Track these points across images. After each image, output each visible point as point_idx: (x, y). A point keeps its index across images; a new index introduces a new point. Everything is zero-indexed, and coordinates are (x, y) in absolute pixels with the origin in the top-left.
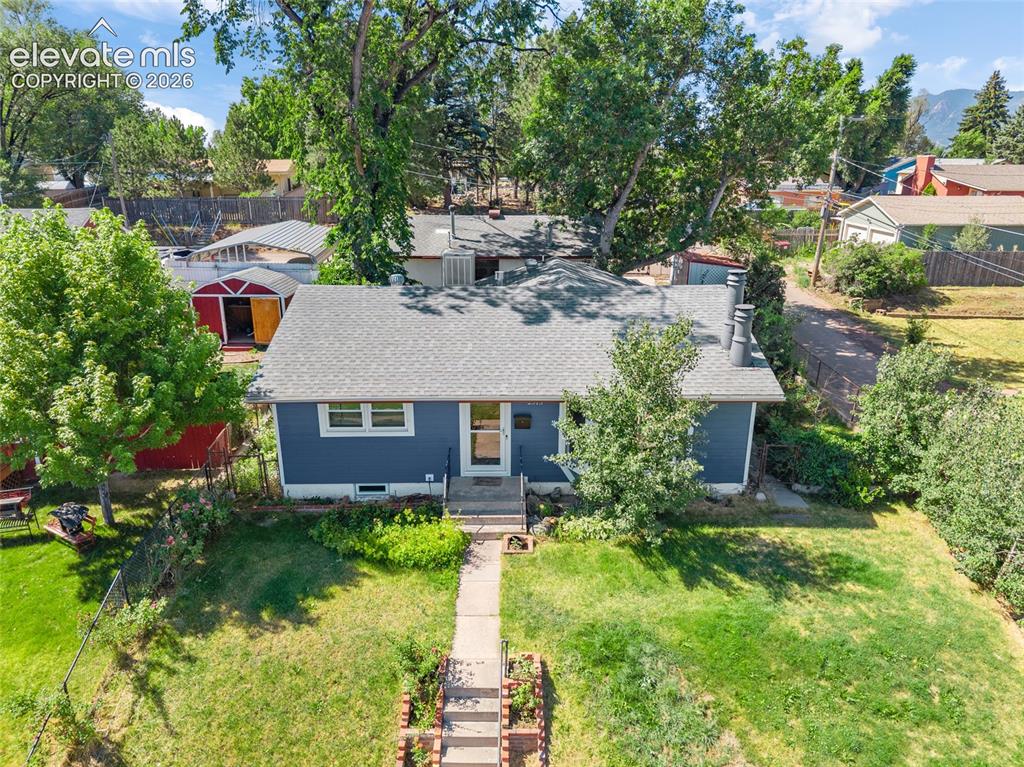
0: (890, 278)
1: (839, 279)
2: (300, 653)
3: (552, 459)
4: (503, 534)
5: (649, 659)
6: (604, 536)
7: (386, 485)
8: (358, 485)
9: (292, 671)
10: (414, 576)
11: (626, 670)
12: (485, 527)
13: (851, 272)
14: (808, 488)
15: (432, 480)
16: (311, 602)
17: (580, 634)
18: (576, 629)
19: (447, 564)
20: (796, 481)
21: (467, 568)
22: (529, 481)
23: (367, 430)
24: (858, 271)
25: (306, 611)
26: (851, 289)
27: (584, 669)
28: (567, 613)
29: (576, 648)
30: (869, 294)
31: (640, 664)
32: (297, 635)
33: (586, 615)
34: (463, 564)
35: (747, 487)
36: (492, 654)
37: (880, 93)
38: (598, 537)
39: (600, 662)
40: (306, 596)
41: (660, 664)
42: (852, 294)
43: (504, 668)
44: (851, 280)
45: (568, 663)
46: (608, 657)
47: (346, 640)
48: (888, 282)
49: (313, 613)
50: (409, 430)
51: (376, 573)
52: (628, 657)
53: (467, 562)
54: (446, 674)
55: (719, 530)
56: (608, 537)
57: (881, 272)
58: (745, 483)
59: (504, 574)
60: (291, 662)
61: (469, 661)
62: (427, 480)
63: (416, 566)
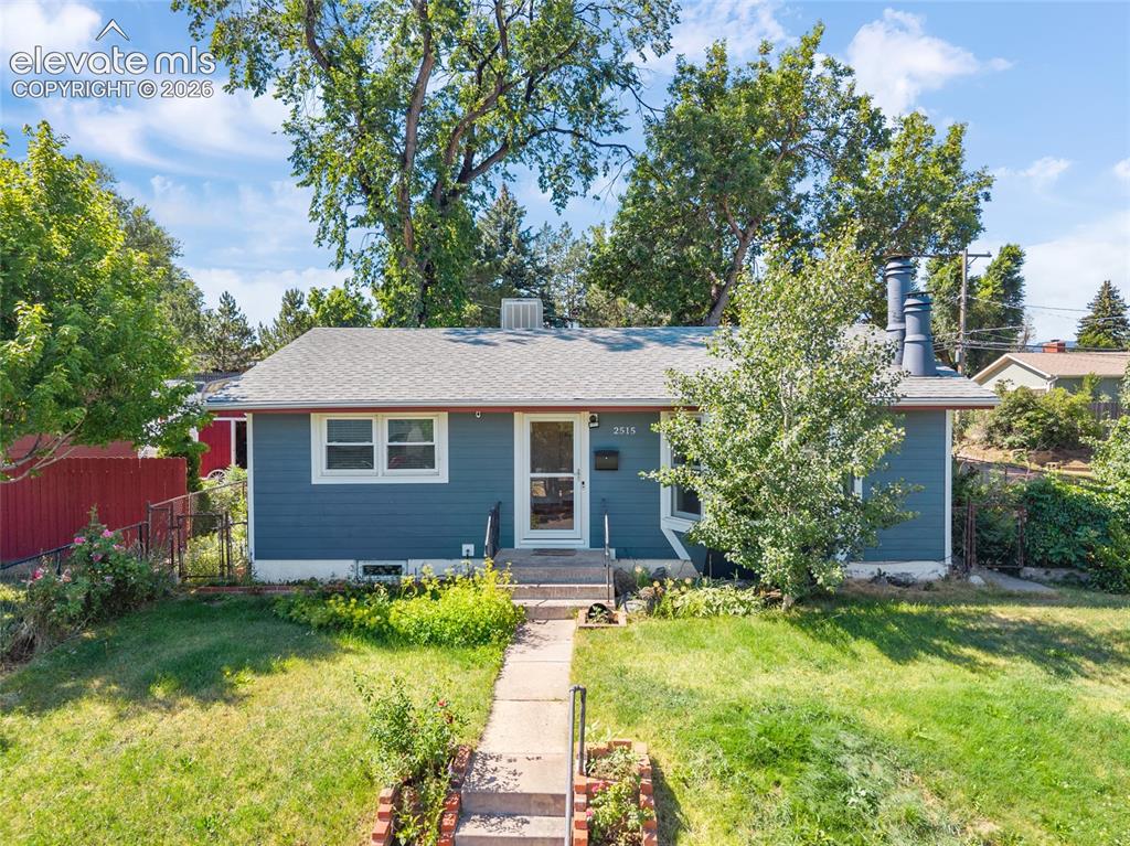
0: (1056, 423)
1: (990, 430)
2: (201, 740)
3: (653, 475)
4: (577, 609)
5: (856, 758)
6: (742, 610)
7: (403, 563)
8: (361, 563)
9: (179, 765)
10: (430, 654)
11: (813, 773)
12: (549, 601)
13: (1005, 419)
14: (1047, 573)
15: (472, 554)
16: (246, 676)
17: (718, 719)
18: (709, 713)
19: (484, 638)
20: (1026, 564)
21: (517, 647)
22: (619, 557)
23: (381, 473)
24: (1015, 418)
25: (232, 685)
26: (1010, 439)
27: (732, 772)
28: (691, 693)
29: (713, 739)
30: (1032, 444)
31: (839, 765)
32: (203, 717)
33: (725, 695)
34: (512, 643)
35: (953, 567)
36: (557, 746)
37: (989, 282)
38: (731, 612)
39: (761, 760)
40: (238, 668)
41: (877, 766)
42: (1011, 446)
43: (577, 762)
44: (1008, 430)
45: (700, 761)
46: (776, 752)
47: (291, 723)
48: (1056, 429)
49: (242, 689)
50: (440, 474)
51: (367, 649)
52: (814, 752)
53: (519, 641)
54: (468, 772)
55: (926, 608)
56: (748, 613)
57: (1044, 418)
58: (949, 561)
59: (579, 651)
60: (180, 752)
61: (513, 756)
62: (464, 554)
63: (435, 640)
